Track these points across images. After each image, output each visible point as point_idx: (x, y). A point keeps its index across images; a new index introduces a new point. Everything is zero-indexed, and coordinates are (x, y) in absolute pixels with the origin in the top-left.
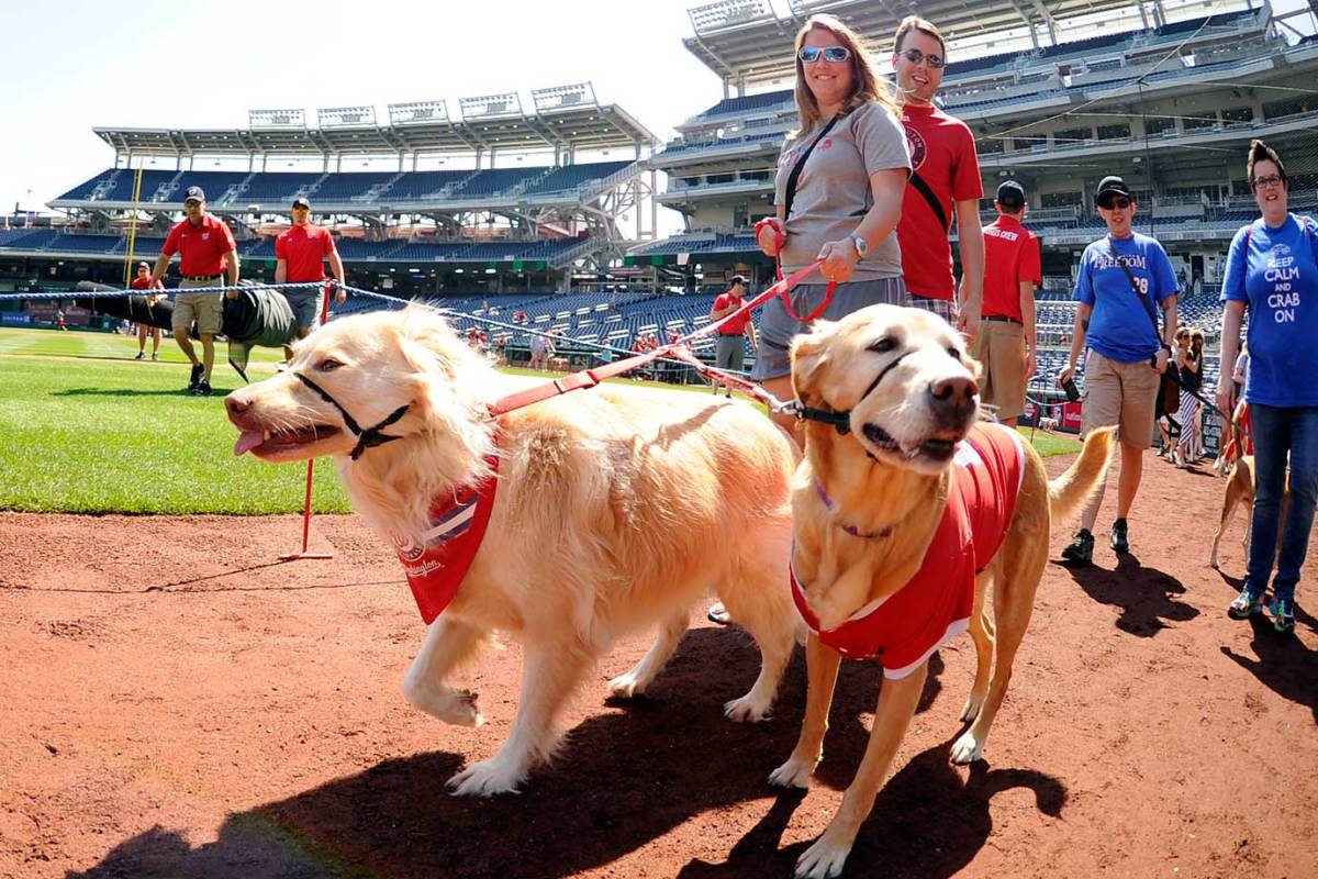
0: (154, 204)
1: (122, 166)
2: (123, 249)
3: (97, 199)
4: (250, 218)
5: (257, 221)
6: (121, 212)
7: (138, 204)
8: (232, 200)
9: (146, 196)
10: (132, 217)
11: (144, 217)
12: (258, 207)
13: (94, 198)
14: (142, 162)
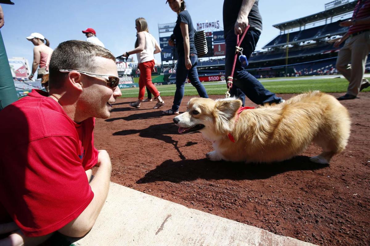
0: (293, 42)
1: (282, 34)
2: (285, 55)
3: (276, 44)
4: (327, 39)
5: (329, 39)
6: (283, 46)
7: (289, 43)
8: (320, 35)
9: (291, 40)
10: (287, 47)
11: (290, 46)
12: (329, 35)
13: (275, 44)
14: (288, 31)
